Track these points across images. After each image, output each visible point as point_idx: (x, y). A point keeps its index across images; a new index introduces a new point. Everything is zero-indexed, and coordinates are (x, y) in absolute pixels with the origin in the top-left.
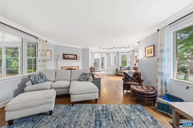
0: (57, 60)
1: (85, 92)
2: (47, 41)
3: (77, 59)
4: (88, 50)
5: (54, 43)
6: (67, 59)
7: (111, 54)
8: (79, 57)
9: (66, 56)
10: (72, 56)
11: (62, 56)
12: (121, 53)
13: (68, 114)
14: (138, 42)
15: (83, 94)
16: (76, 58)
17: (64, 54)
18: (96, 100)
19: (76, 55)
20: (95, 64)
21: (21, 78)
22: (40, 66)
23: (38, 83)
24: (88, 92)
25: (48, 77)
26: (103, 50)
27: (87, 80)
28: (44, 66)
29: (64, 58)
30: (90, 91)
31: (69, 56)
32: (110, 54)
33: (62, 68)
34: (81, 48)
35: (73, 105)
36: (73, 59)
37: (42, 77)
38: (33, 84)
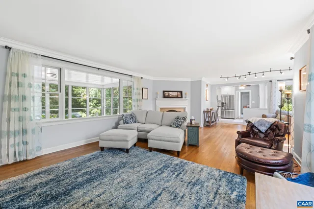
0: (156, 99)
1: (163, 138)
2: (142, 78)
3: (182, 97)
4: (199, 83)
5: (152, 78)
6: (168, 97)
7: (260, 84)
8: (186, 94)
9: (167, 94)
10: (175, 94)
11: (161, 94)
12: (277, 82)
13: (140, 157)
14: (292, 58)
15: (160, 140)
16: (180, 95)
17: (164, 92)
18: (178, 152)
19: (181, 92)
20: (225, 105)
21: (117, 117)
22: (134, 106)
23: (128, 123)
24: (166, 139)
25: (139, 118)
26: (226, 80)
27: (178, 126)
28: (138, 106)
29: (165, 97)
30: (169, 139)
31: (171, 93)
32: (258, 86)
33: (161, 109)
34: (189, 80)
35: (150, 151)
36: (177, 97)
37: (132, 118)
38: (124, 123)
